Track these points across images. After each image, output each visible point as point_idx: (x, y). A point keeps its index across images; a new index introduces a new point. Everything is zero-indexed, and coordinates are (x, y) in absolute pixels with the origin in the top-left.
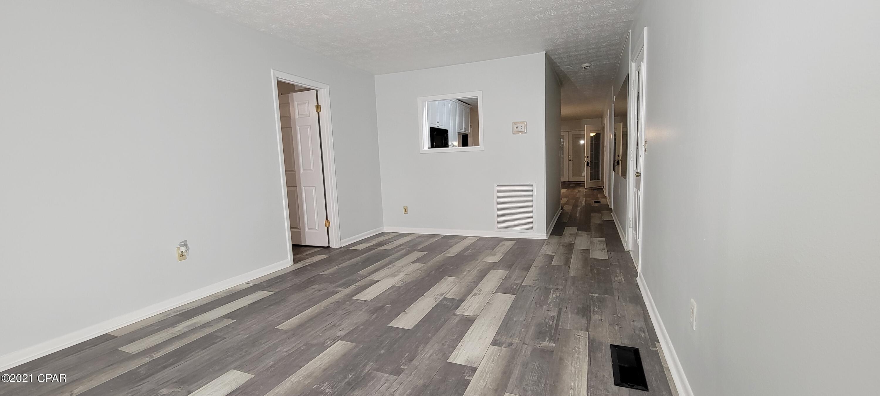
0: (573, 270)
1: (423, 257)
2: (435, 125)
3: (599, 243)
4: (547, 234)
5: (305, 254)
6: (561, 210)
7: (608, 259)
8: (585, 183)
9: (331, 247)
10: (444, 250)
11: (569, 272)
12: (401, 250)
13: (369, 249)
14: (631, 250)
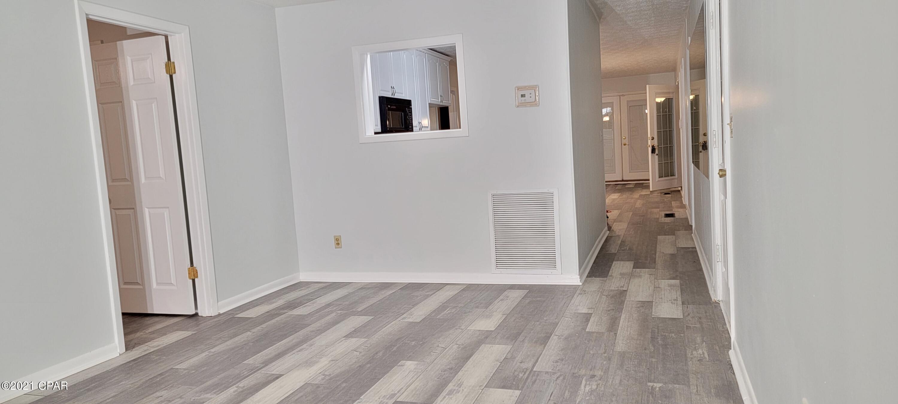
0: (623, 340)
1: (365, 326)
2: (388, 93)
3: (669, 288)
4: (581, 275)
5: (150, 330)
6: (609, 232)
7: (682, 317)
8: (651, 182)
9: (200, 314)
10: (402, 312)
11: (614, 343)
12: (328, 315)
13: (270, 315)
14: (722, 301)
